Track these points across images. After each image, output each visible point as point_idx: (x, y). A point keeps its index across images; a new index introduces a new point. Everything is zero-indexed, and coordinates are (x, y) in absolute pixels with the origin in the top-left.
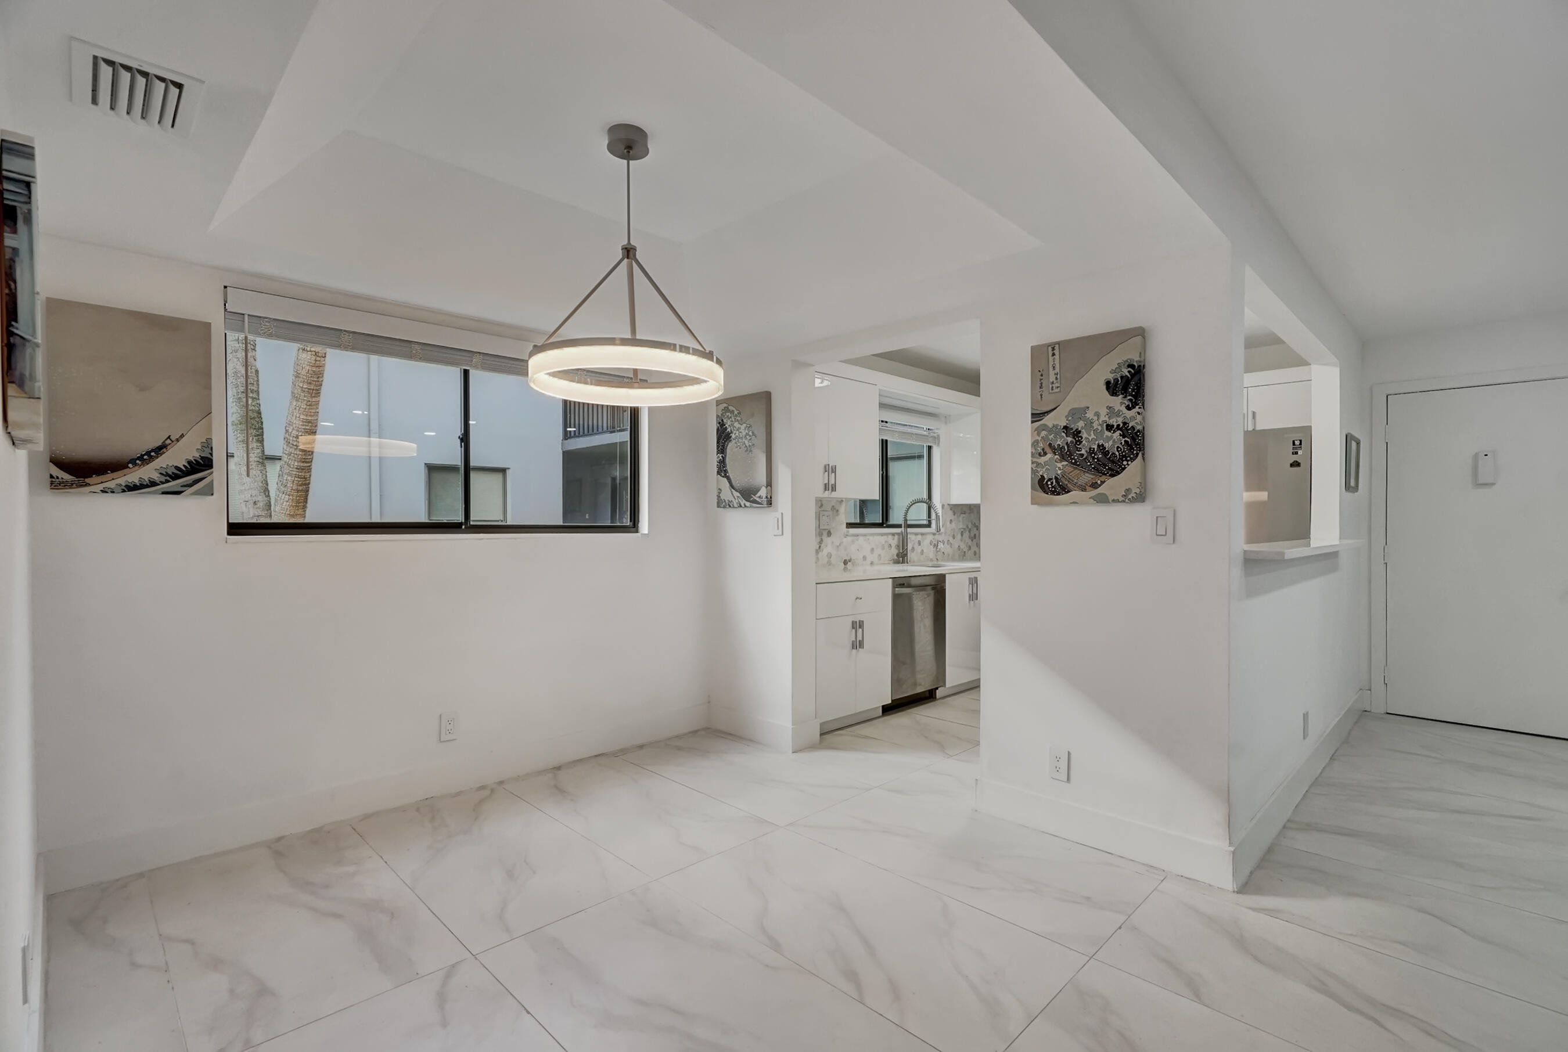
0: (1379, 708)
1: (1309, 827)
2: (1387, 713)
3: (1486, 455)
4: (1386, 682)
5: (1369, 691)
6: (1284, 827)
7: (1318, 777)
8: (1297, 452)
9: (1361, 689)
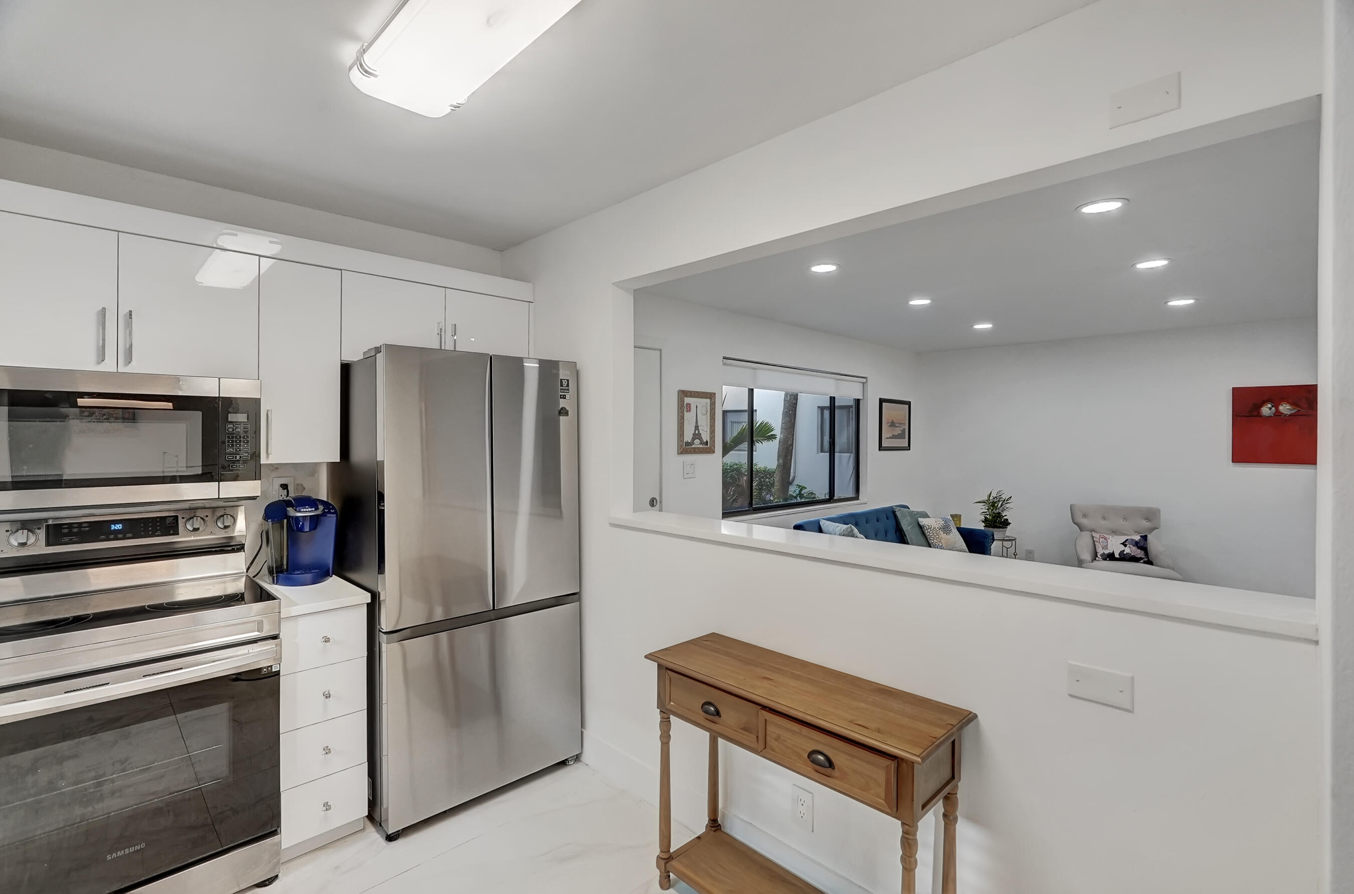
8: (565, 396)
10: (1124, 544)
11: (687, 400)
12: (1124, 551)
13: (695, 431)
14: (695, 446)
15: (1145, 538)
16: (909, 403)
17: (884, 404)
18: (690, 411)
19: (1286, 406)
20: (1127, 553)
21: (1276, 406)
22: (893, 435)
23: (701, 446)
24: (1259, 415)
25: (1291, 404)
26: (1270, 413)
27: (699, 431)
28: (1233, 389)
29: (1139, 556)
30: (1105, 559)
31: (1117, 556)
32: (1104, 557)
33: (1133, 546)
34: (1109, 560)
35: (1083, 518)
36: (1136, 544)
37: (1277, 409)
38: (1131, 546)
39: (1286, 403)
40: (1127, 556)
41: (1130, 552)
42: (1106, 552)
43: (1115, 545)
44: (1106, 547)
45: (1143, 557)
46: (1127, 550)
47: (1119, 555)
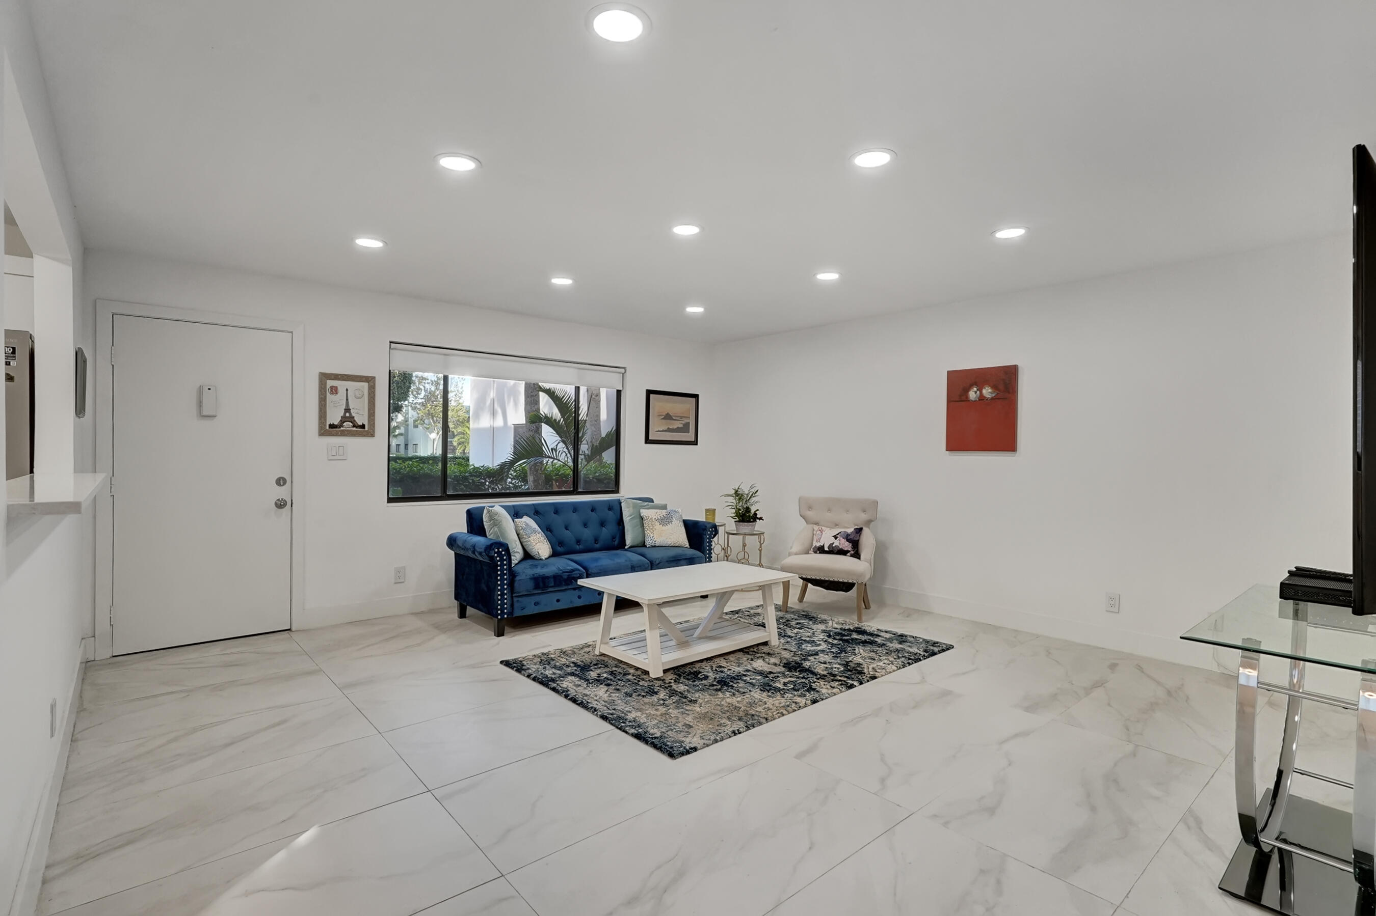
0: (104, 654)
1: (82, 858)
2: (113, 656)
3: (209, 389)
4: (112, 623)
5: (94, 638)
6: (44, 882)
7: (66, 774)
8: (10, 362)
9: (82, 639)
10: (835, 537)
11: (330, 383)
12: (833, 543)
13: (345, 413)
14: (345, 428)
15: (859, 531)
16: (696, 396)
17: (652, 396)
18: (337, 393)
19: (988, 390)
20: (835, 546)
21: (980, 390)
22: (668, 428)
23: (355, 429)
24: (967, 399)
25: (992, 387)
26: (976, 398)
27: (350, 413)
28: (948, 372)
29: (846, 549)
30: (815, 552)
31: (826, 549)
32: (815, 550)
33: (844, 538)
34: (819, 553)
35: (809, 510)
36: (848, 538)
37: (981, 392)
38: (841, 538)
39: (987, 386)
40: (835, 549)
41: (838, 545)
42: (818, 545)
43: (827, 540)
44: (818, 540)
45: (849, 550)
46: (837, 543)
47: (829, 548)
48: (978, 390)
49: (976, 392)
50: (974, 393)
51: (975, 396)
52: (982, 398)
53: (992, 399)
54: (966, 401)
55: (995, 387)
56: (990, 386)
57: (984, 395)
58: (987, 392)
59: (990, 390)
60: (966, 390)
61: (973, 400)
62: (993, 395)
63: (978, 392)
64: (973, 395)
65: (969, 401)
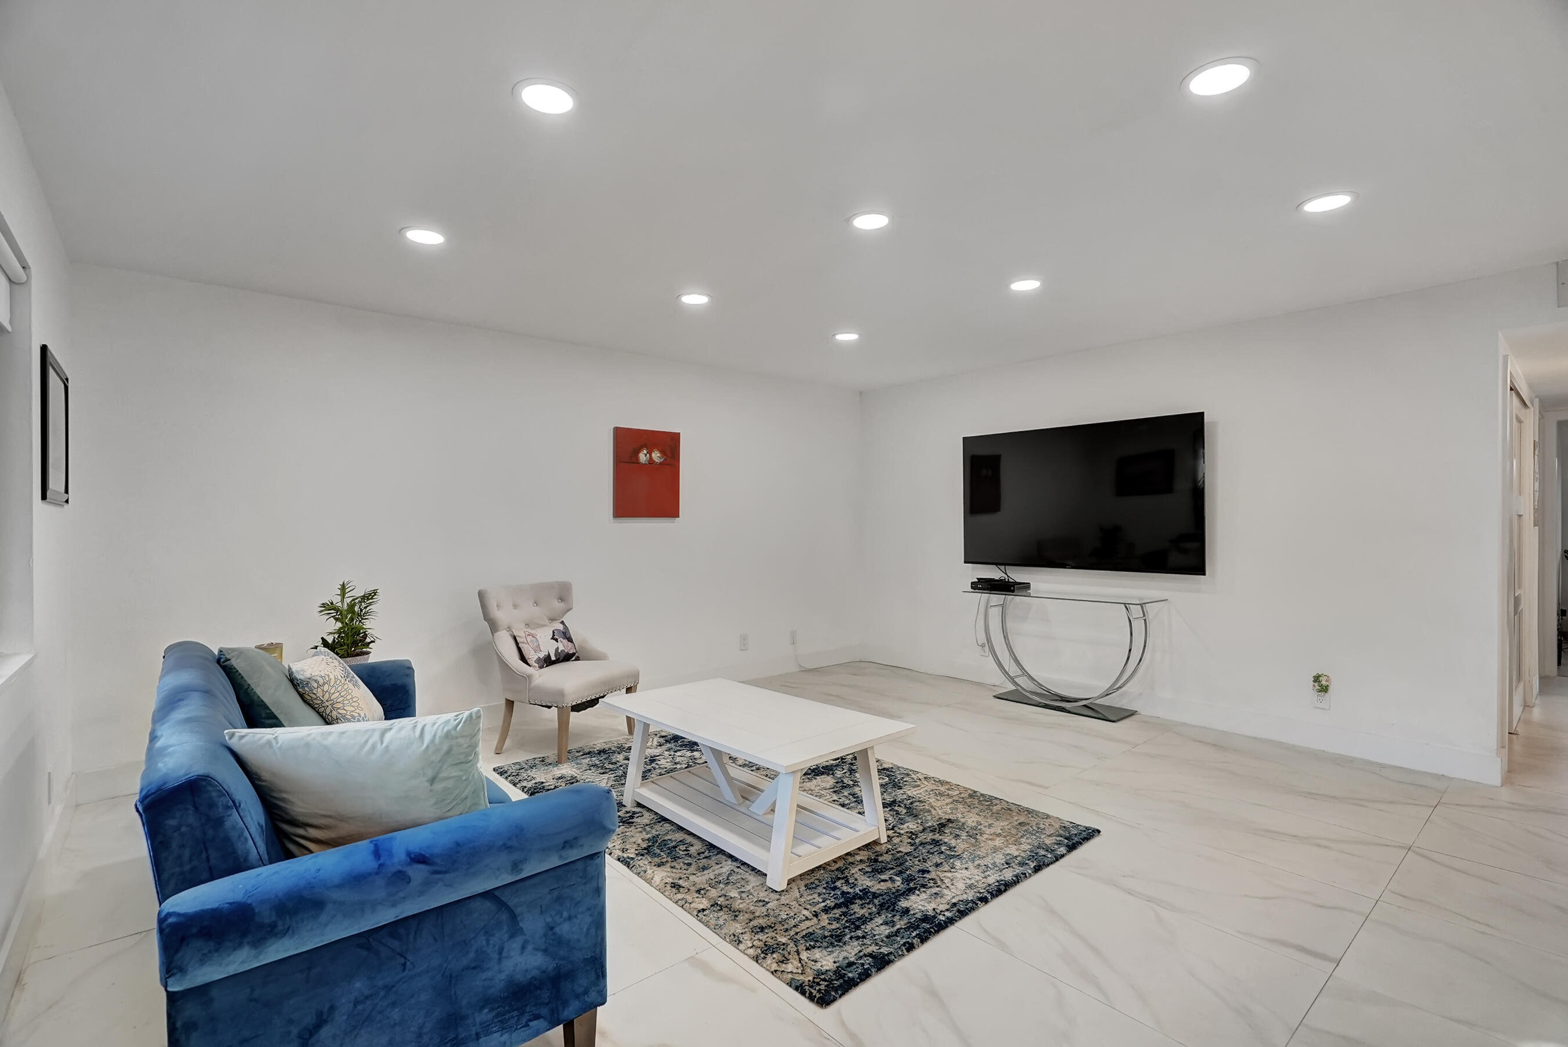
10: (555, 639)
15: (564, 625)
20: (560, 653)
21: (650, 453)
25: (660, 453)
26: (645, 461)
28: (615, 428)
29: (570, 651)
31: (553, 658)
32: (540, 663)
33: (563, 638)
34: (547, 666)
35: (498, 610)
36: (566, 637)
37: (651, 456)
38: (561, 639)
39: (656, 450)
41: (564, 649)
42: (542, 655)
43: (548, 645)
44: (538, 649)
45: (573, 651)
46: (559, 646)
47: (555, 655)
48: (647, 452)
49: (646, 455)
50: (644, 455)
51: (645, 458)
52: (651, 461)
53: (660, 463)
54: (636, 463)
55: (663, 452)
56: (658, 450)
57: (654, 459)
58: (656, 456)
59: (658, 455)
60: (637, 452)
61: (644, 463)
62: (662, 460)
63: (648, 455)
64: (643, 457)
65: (638, 463)
